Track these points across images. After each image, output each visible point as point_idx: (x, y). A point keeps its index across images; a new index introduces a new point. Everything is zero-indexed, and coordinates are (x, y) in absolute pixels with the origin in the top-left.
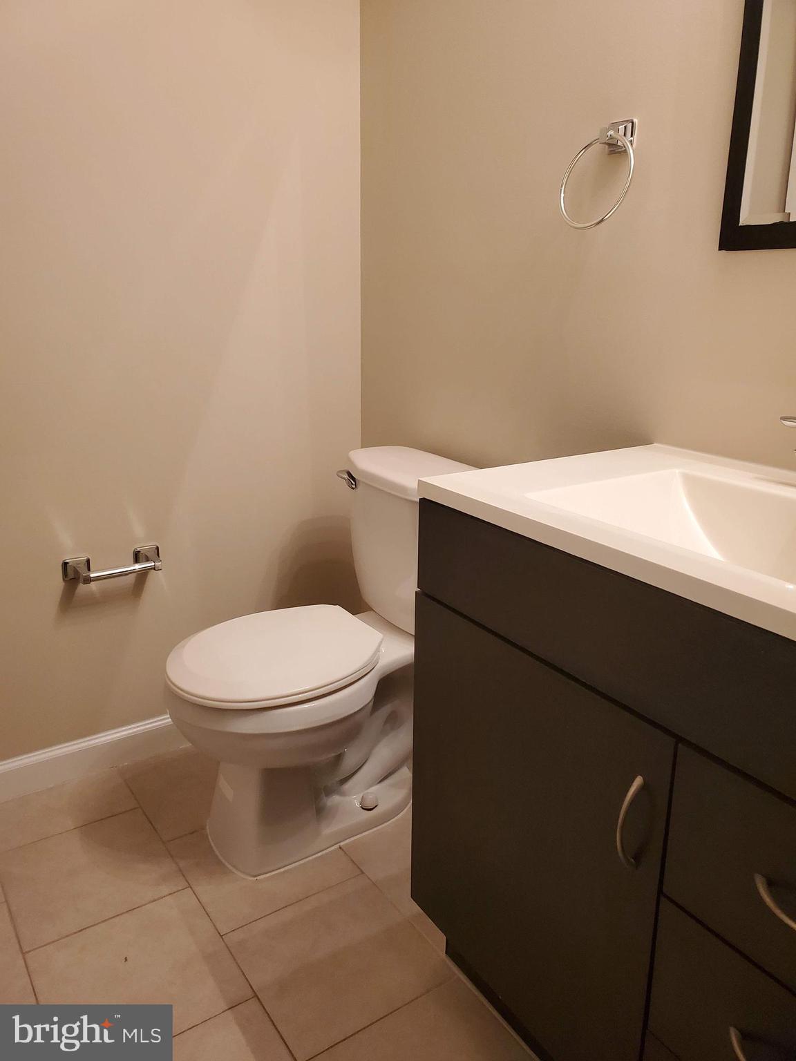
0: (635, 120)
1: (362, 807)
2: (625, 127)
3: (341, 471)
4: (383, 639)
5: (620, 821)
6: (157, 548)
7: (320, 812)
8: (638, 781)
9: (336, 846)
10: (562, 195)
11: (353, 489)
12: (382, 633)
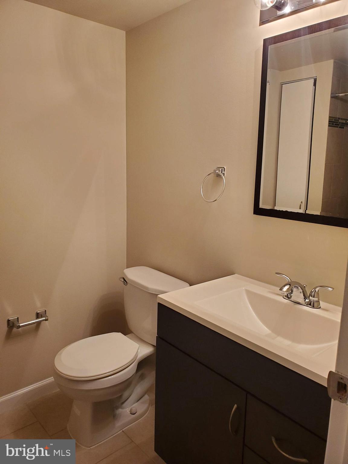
0: (225, 167)
1: (130, 413)
2: (222, 169)
3: (120, 278)
4: (139, 347)
5: (230, 419)
6: (45, 311)
7: (115, 417)
8: (235, 406)
9: (122, 431)
10: (202, 189)
11: (126, 285)
12: (139, 344)
